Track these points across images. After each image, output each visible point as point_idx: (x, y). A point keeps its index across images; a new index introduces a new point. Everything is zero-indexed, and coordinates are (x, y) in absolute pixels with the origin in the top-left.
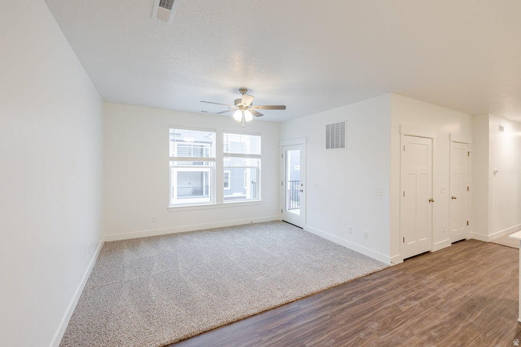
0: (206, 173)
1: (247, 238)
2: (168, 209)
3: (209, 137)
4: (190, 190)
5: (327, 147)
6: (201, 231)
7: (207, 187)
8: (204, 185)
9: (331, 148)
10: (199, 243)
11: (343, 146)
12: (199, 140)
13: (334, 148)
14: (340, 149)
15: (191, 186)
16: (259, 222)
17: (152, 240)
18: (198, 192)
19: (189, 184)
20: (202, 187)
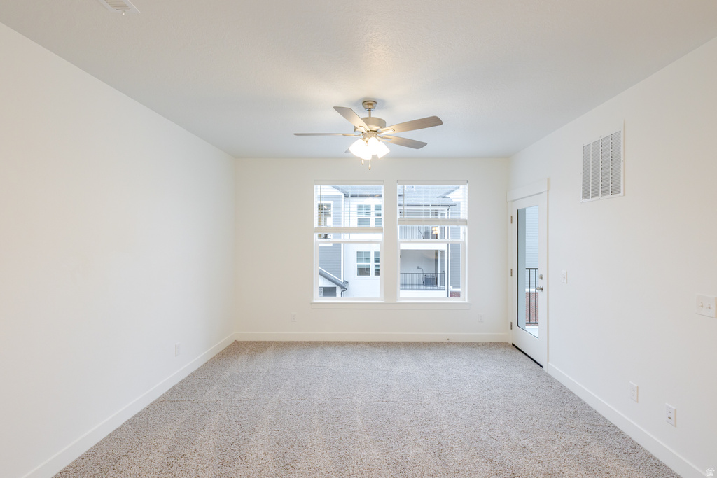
0: (443, 252)
1: (417, 368)
2: (311, 304)
3: (448, 196)
4: (419, 278)
5: (585, 195)
6: (357, 343)
7: (443, 274)
8: (439, 271)
9: (593, 197)
10: (338, 362)
11: (616, 190)
12: (430, 203)
13: (598, 195)
14: (610, 196)
15: (420, 271)
16: (465, 341)
17: (283, 346)
18: (430, 281)
19: (418, 268)
20: (436, 274)
